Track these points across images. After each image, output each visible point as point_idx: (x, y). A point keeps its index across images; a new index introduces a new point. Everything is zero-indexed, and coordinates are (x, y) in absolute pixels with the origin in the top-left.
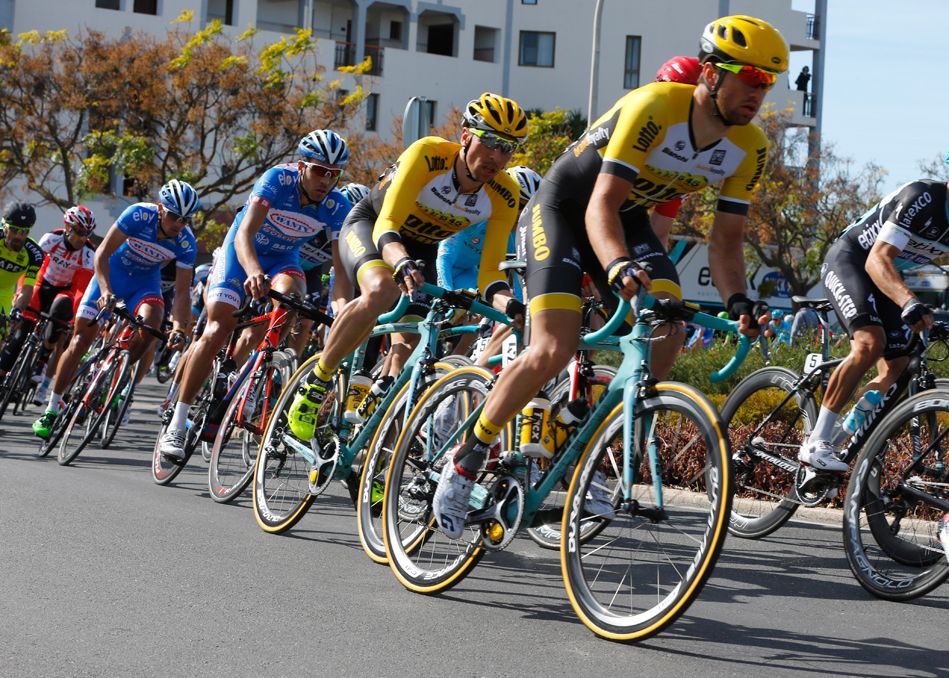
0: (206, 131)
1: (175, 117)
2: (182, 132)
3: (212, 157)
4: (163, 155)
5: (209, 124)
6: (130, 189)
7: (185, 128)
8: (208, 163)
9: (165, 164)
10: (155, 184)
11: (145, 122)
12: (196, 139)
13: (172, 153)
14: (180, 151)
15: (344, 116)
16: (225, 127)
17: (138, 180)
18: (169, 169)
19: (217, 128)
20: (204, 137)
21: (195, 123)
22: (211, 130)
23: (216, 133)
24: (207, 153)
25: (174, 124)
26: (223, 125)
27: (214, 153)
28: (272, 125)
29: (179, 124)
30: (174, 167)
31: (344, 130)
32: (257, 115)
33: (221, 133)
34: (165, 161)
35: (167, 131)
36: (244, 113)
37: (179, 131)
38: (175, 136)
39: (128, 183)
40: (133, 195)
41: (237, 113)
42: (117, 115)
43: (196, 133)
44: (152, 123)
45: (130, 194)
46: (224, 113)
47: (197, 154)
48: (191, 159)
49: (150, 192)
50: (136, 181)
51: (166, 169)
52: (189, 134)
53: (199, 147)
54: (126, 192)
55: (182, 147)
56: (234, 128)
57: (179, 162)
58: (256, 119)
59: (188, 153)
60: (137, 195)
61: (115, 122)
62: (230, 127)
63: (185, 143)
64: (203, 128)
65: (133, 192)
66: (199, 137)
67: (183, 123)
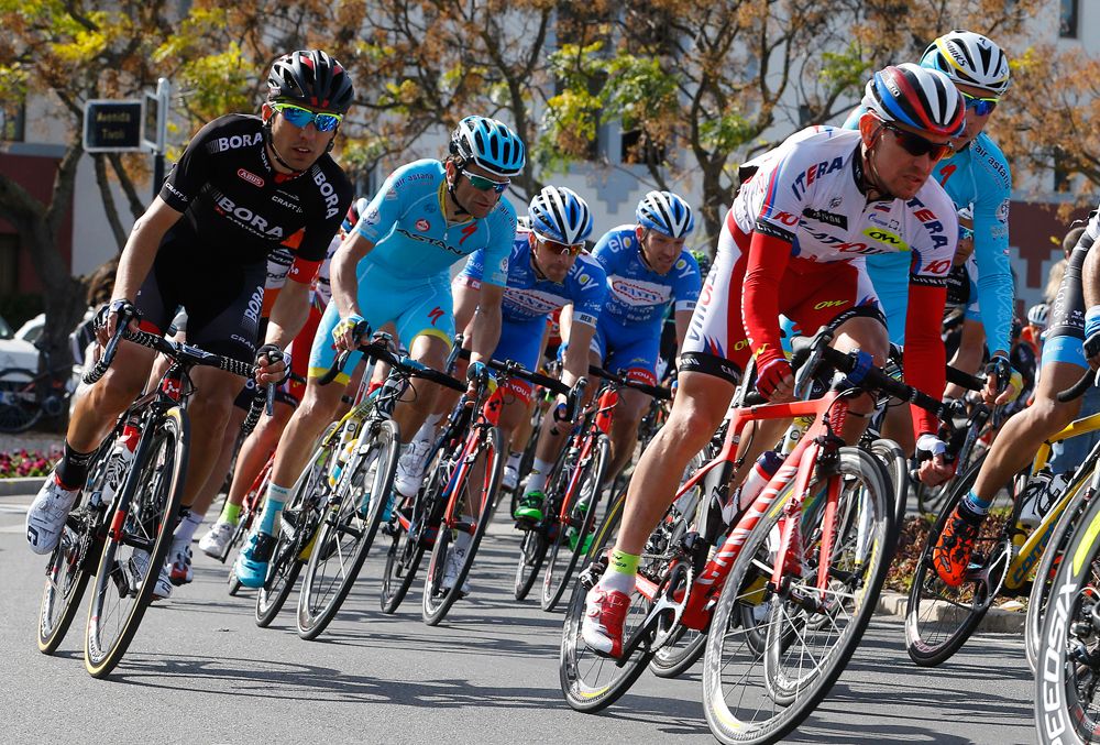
0: (769, 44)
1: (714, 18)
2: (727, 47)
3: (781, 91)
4: (693, 89)
5: (775, 31)
6: (632, 149)
7: (731, 39)
8: (774, 102)
9: (697, 106)
10: (679, 140)
11: (659, 29)
12: (751, 58)
13: (708, 84)
14: (724, 80)
15: (1019, 13)
16: (804, 36)
17: (647, 133)
18: (705, 114)
19: (789, 37)
20: (766, 55)
21: (750, 30)
22: (779, 42)
23: (788, 49)
24: (773, 83)
25: (711, 32)
26: (800, 31)
27: (785, 84)
28: (890, 29)
29: (722, 33)
30: (713, 111)
31: (1017, 37)
32: (861, 12)
33: (798, 47)
34: (697, 100)
35: (700, 45)
36: (838, 11)
37: (721, 48)
38: (715, 54)
39: (630, 139)
40: (637, 162)
41: (826, 11)
42: (605, 18)
43: (752, 47)
44: (673, 30)
45: (631, 158)
46: (802, 11)
47: (754, 85)
48: (742, 94)
49: (670, 156)
50: (643, 136)
51: (700, 113)
52: (739, 50)
53: (758, 74)
54: (625, 155)
55: (727, 74)
56: (822, 37)
57: (722, 102)
58: (861, 20)
59: (737, 82)
60: (646, 161)
61: (603, 29)
62: (814, 34)
63: (733, 66)
64: (764, 39)
65: (636, 155)
66: (758, 54)
67: (727, 30)
